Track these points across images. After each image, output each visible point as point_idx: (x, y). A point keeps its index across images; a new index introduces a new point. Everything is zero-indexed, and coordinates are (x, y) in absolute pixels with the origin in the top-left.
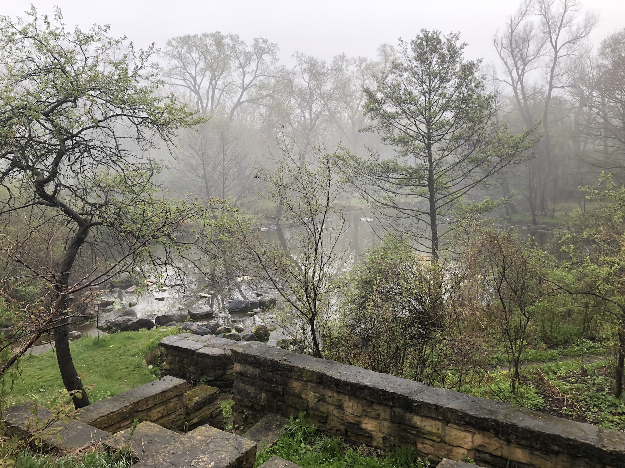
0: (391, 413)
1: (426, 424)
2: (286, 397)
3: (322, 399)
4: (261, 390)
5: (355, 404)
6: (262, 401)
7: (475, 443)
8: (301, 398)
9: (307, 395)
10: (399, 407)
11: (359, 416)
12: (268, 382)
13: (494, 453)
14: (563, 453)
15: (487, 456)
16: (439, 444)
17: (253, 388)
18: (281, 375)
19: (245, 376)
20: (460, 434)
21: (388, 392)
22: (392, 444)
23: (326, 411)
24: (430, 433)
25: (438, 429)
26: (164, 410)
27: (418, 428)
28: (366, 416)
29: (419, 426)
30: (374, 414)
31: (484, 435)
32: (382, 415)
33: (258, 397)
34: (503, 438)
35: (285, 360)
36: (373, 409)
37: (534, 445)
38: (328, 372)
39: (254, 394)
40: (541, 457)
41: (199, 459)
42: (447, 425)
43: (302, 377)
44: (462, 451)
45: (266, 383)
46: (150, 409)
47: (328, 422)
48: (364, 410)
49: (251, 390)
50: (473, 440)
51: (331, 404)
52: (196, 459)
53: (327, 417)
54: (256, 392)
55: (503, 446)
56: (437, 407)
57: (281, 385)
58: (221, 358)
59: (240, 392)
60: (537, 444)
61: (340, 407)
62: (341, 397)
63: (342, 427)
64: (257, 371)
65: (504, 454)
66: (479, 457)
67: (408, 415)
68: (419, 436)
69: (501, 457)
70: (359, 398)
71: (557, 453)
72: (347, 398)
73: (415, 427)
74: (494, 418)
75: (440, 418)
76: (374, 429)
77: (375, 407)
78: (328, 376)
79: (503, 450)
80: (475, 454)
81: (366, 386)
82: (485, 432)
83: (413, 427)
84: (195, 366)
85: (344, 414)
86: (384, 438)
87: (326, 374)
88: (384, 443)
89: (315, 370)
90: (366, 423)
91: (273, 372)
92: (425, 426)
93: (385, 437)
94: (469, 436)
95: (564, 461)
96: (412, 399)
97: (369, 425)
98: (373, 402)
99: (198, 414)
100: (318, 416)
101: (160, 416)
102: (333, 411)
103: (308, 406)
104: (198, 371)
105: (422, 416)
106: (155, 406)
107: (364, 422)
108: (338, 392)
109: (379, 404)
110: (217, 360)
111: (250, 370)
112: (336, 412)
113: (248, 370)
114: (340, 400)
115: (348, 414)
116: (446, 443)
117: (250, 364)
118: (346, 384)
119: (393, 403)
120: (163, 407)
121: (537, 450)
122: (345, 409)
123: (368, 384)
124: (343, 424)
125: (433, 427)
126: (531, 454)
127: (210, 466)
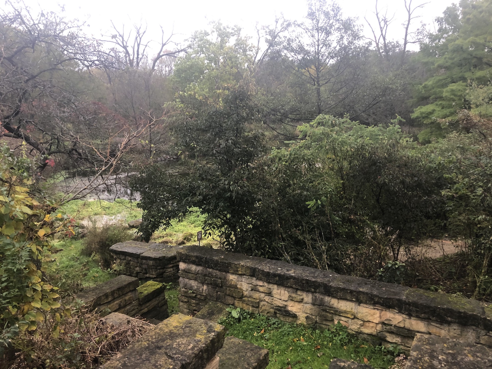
0: (312, 298)
1: (342, 305)
2: (224, 287)
3: (254, 289)
4: (203, 284)
5: (283, 292)
6: (204, 291)
7: (382, 318)
8: (237, 288)
9: (241, 285)
10: (319, 293)
11: (286, 301)
12: (209, 276)
13: (398, 325)
14: (455, 323)
15: (392, 328)
16: (353, 321)
17: (196, 282)
18: (220, 271)
19: (189, 273)
20: (369, 312)
21: (310, 280)
22: (314, 322)
23: (258, 298)
24: (345, 312)
25: (352, 309)
26: (121, 302)
27: (335, 308)
28: (292, 300)
29: (336, 307)
30: (299, 298)
31: (389, 311)
32: (306, 299)
33: (201, 289)
34: (407, 313)
35: (223, 259)
36: (297, 294)
37: (431, 317)
38: (259, 266)
39: (198, 287)
40: (436, 327)
42: (359, 305)
43: (238, 271)
44: (371, 325)
45: (206, 278)
46: (109, 303)
47: (260, 306)
48: (290, 296)
49: (194, 284)
50: (380, 316)
51: (262, 292)
53: (259, 303)
54: (199, 285)
55: (405, 319)
56: (351, 292)
57: (220, 278)
58: (161, 260)
59: (185, 286)
60: (433, 317)
61: (269, 294)
62: (271, 286)
63: (272, 310)
64: (199, 268)
65: (406, 326)
66: (386, 329)
67: (327, 299)
68: (336, 314)
69: (404, 328)
70: (286, 287)
71: (449, 323)
72: (275, 286)
73: (333, 308)
74: (398, 297)
75: (354, 300)
76: (299, 310)
77: (299, 293)
78: (259, 270)
79: (406, 322)
80: (382, 326)
81: (292, 277)
82: (391, 309)
83: (331, 307)
84: (140, 267)
85: (273, 299)
86: (307, 318)
87: (258, 268)
88: (307, 322)
89: (248, 265)
90: (292, 306)
91: (213, 269)
92: (341, 306)
93: (307, 316)
94: (377, 313)
95: (455, 329)
96: (331, 286)
97: (293, 308)
98: (297, 289)
99: (148, 304)
100: (252, 302)
101: (117, 308)
102: (264, 297)
103: (243, 295)
104: (142, 270)
105: (338, 299)
106: (114, 299)
107: (290, 305)
108: (269, 283)
109: (303, 290)
110: (158, 261)
111: (194, 268)
112: (267, 298)
113: (191, 268)
114: (270, 288)
115: (276, 299)
116: (358, 319)
117: (194, 263)
118: (275, 275)
119: (314, 289)
120: (120, 301)
121: (433, 321)
122: (275, 296)
123: (293, 275)
124: (272, 308)
125: (348, 307)
126: (428, 324)
127: (189, 347)
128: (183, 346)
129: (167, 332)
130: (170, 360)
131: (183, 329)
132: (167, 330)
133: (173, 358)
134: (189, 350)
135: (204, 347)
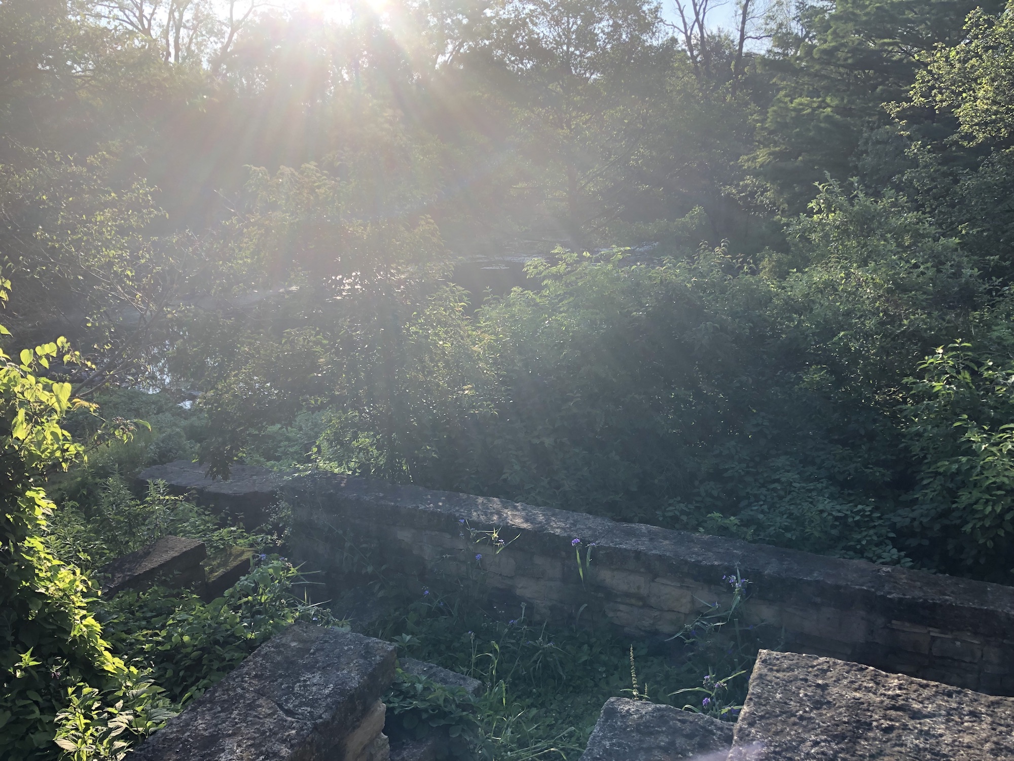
0: (563, 570)
1: (620, 580)
2: (386, 556)
5: (504, 560)
6: (344, 565)
7: (695, 604)
8: (412, 555)
9: (421, 549)
11: (511, 578)
14: (828, 606)
16: (641, 611)
18: (376, 522)
20: (673, 593)
21: (558, 536)
22: (566, 615)
23: (455, 574)
24: (627, 595)
25: (639, 588)
27: (607, 588)
28: (523, 575)
29: (609, 585)
30: (537, 571)
31: (710, 590)
32: (549, 573)
33: (337, 560)
35: (382, 498)
36: (533, 564)
37: (785, 598)
38: (457, 511)
39: (330, 555)
40: (796, 615)
41: (305, 681)
42: (653, 581)
43: (413, 522)
44: (676, 617)
48: (519, 568)
50: (692, 599)
52: (299, 681)
54: (333, 553)
56: (638, 554)
57: (378, 538)
58: (249, 500)
60: (791, 597)
62: (480, 549)
63: (483, 596)
68: (608, 600)
71: (818, 607)
72: (490, 550)
73: (602, 587)
74: (726, 564)
75: (642, 570)
76: (537, 595)
77: (537, 560)
81: (521, 530)
82: (712, 587)
83: (599, 587)
85: (485, 575)
86: (553, 609)
87: (453, 516)
88: (553, 616)
90: (523, 588)
92: (618, 584)
93: (554, 606)
94: (688, 594)
96: (598, 545)
97: (526, 589)
98: (533, 553)
102: (467, 572)
103: (424, 568)
105: (613, 570)
107: (520, 585)
109: (544, 555)
112: (473, 574)
115: (492, 575)
116: (651, 607)
119: (567, 553)
121: (790, 605)
122: (488, 568)
123: (525, 526)
124: (484, 592)
125: (631, 584)
127: (327, 691)
128: (314, 689)
129: (278, 662)
130: (289, 719)
131: (313, 654)
132: (279, 659)
133: (297, 714)
134: (328, 696)
135: (356, 689)
